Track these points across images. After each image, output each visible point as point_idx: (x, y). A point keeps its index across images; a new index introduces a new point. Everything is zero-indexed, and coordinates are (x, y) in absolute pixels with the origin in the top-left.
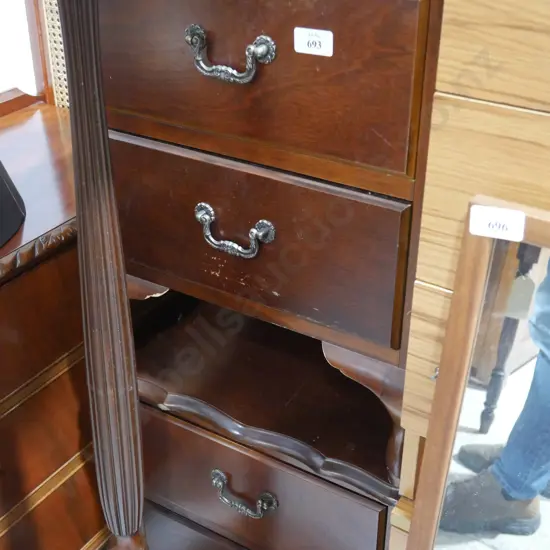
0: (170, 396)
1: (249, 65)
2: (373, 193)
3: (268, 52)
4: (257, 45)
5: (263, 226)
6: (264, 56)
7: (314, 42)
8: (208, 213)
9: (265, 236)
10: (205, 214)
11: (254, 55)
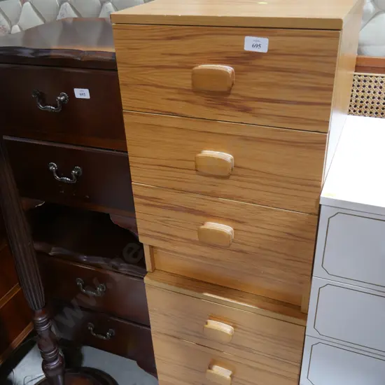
0: (53, 249)
1: (59, 105)
2: (117, 151)
3: (65, 99)
4: (61, 96)
5: (77, 169)
6: (64, 100)
7: (82, 93)
8: (54, 167)
9: (78, 173)
10: (53, 167)
11: (60, 100)
